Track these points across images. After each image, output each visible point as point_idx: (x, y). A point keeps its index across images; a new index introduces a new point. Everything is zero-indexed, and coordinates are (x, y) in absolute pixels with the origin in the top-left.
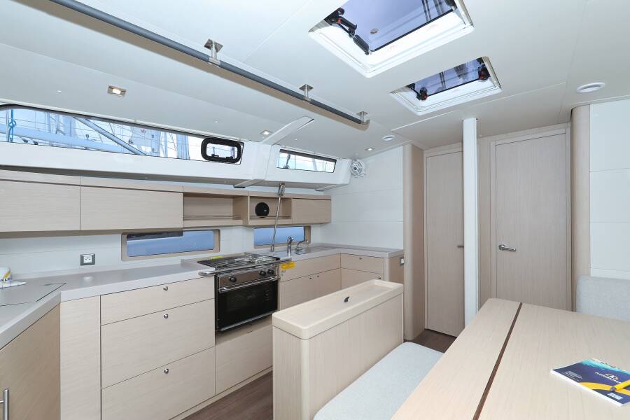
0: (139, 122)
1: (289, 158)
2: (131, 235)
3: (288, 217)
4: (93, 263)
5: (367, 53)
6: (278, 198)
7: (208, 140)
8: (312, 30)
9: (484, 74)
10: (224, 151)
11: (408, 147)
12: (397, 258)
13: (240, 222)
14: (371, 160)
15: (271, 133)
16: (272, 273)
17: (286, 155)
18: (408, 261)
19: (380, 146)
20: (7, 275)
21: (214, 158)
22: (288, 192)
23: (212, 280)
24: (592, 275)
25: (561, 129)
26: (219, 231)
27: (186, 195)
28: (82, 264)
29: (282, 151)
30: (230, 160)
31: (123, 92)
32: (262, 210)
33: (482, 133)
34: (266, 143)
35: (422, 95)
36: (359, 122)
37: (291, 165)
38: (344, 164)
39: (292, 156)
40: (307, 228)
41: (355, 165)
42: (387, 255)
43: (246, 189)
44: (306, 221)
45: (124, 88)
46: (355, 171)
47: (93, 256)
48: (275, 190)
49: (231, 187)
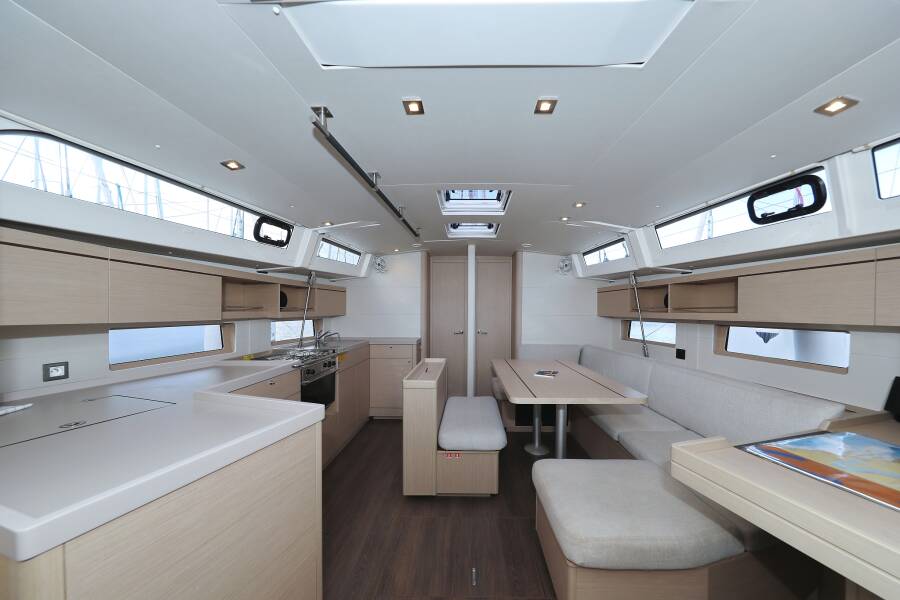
3: (311, 309)
7: (264, 219)
9: (490, 226)
10: (277, 233)
11: (425, 254)
15: (332, 224)
19: (407, 249)
21: (266, 241)
23: (299, 373)
25: (510, 260)
26: (232, 325)
28: (47, 378)
30: (279, 244)
35: (455, 226)
36: (415, 234)
38: (368, 258)
40: (318, 322)
41: (379, 261)
42: (415, 341)
43: (269, 274)
46: (377, 266)
47: (66, 365)
48: (304, 278)
49: (254, 271)
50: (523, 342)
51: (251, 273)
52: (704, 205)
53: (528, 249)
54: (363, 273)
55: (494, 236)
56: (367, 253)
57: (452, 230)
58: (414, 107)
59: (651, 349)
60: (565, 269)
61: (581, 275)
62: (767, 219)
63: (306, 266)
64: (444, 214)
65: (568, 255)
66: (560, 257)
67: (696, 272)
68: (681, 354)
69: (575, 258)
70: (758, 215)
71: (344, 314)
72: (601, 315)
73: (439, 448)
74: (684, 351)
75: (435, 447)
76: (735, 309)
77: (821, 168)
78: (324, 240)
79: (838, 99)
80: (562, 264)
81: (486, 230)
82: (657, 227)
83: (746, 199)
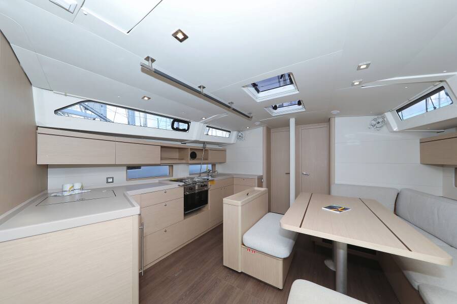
0: (146, 111)
1: (209, 130)
2: (130, 167)
3: (207, 159)
4: (113, 182)
5: (258, 93)
6: (203, 150)
7: (175, 120)
8: (243, 87)
9: (299, 103)
10: (183, 126)
11: (265, 128)
12: (260, 179)
13: (184, 161)
14: (247, 132)
15: (206, 118)
16: (206, 186)
17: (208, 128)
18: (264, 180)
19: (253, 126)
20: (71, 188)
21: (178, 129)
22: (208, 146)
23: (183, 188)
24: (336, 183)
25: (326, 125)
26: (172, 166)
27: (162, 147)
28: (108, 182)
29: (207, 126)
30: (184, 130)
31: (149, 98)
32: (193, 156)
33: (297, 123)
34: (201, 123)
35: (275, 108)
36: (249, 117)
37: (210, 133)
38: (234, 134)
39: (211, 129)
40: (214, 165)
41: (240, 134)
42: (257, 177)
43: (187, 144)
44: (213, 161)
45: (150, 97)
46: (239, 137)
47: (113, 178)
48: (202, 145)
49: (180, 143)
50: (337, 182)
51: (179, 144)
53: (338, 115)
54: (232, 141)
55: (304, 110)
57: (275, 111)
58: (180, 36)
60: (378, 125)
61: (395, 129)
63: (198, 139)
64: (258, 101)
65: (381, 114)
66: (373, 117)
69: (389, 116)
71: (225, 162)
73: (243, 244)
80: (374, 123)
81: (297, 107)
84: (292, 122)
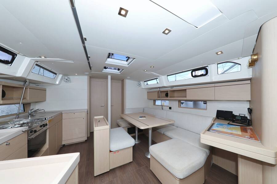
5: (108, 58)
11: (89, 77)
36: (91, 69)
41: (66, 78)
52: (181, 71)
54: (57, 82)
55: (119, 73)
56: (60, 74)
57: (104, 69)
59: (164, 107)
60: (139, 86)
61: (143, 88)
62: (196, 76)
64: (106, 63)
65: (140, 81)
66: (138, 82)
67: (174, 88)
68: (170, 108)
69: (142, 83)
70: (194, 75)
71: (45, 100)
72: (148, 99)
73: (110, 151)
74: (171, 107)
75: (109, 151)
76: (186, 97)
77: (207, 66)
78: (37, 65)
79: (220, 52)
80: (138, 84)
82: (167, 76)
83: (191, 71)
84: (109, 77)
